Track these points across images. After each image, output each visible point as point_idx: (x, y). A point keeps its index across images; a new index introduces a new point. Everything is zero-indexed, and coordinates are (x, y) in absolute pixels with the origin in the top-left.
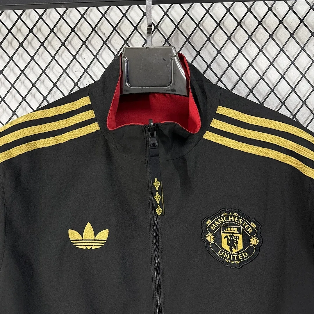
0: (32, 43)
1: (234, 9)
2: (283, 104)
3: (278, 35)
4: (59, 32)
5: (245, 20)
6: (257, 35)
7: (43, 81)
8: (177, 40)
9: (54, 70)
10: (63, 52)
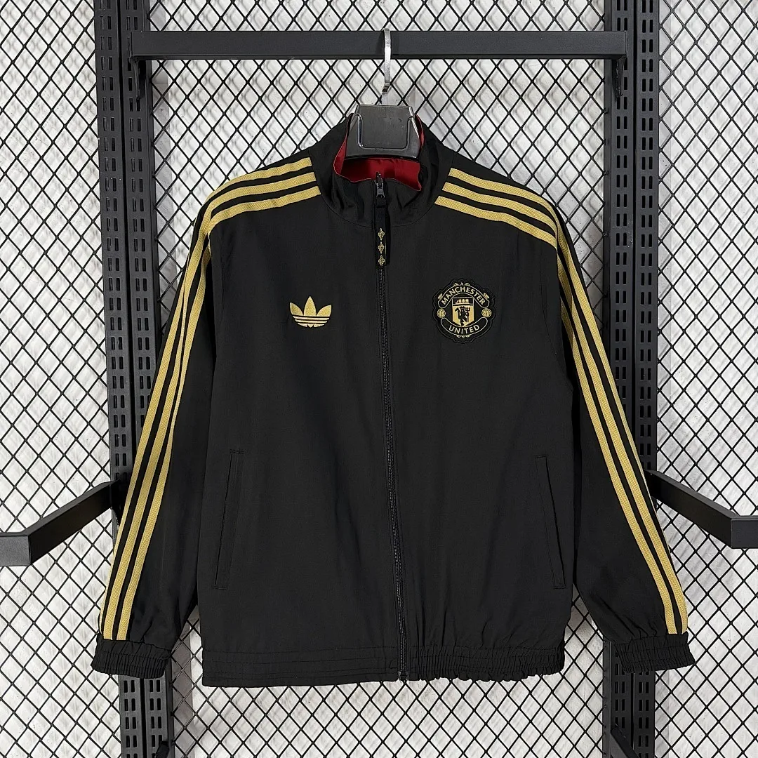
0: (246, 97)
1: (480, 65)
2: (533, 175)
3: (530, 96)
4: (278, 84)
5: (493, 78)
6: (506, 96)
7: (259, 143)
8: (414, 100)
9: (271, 129)
10: (282, 109)
